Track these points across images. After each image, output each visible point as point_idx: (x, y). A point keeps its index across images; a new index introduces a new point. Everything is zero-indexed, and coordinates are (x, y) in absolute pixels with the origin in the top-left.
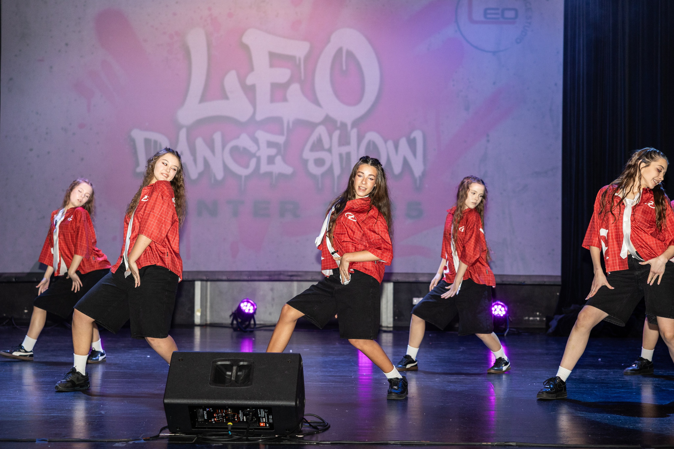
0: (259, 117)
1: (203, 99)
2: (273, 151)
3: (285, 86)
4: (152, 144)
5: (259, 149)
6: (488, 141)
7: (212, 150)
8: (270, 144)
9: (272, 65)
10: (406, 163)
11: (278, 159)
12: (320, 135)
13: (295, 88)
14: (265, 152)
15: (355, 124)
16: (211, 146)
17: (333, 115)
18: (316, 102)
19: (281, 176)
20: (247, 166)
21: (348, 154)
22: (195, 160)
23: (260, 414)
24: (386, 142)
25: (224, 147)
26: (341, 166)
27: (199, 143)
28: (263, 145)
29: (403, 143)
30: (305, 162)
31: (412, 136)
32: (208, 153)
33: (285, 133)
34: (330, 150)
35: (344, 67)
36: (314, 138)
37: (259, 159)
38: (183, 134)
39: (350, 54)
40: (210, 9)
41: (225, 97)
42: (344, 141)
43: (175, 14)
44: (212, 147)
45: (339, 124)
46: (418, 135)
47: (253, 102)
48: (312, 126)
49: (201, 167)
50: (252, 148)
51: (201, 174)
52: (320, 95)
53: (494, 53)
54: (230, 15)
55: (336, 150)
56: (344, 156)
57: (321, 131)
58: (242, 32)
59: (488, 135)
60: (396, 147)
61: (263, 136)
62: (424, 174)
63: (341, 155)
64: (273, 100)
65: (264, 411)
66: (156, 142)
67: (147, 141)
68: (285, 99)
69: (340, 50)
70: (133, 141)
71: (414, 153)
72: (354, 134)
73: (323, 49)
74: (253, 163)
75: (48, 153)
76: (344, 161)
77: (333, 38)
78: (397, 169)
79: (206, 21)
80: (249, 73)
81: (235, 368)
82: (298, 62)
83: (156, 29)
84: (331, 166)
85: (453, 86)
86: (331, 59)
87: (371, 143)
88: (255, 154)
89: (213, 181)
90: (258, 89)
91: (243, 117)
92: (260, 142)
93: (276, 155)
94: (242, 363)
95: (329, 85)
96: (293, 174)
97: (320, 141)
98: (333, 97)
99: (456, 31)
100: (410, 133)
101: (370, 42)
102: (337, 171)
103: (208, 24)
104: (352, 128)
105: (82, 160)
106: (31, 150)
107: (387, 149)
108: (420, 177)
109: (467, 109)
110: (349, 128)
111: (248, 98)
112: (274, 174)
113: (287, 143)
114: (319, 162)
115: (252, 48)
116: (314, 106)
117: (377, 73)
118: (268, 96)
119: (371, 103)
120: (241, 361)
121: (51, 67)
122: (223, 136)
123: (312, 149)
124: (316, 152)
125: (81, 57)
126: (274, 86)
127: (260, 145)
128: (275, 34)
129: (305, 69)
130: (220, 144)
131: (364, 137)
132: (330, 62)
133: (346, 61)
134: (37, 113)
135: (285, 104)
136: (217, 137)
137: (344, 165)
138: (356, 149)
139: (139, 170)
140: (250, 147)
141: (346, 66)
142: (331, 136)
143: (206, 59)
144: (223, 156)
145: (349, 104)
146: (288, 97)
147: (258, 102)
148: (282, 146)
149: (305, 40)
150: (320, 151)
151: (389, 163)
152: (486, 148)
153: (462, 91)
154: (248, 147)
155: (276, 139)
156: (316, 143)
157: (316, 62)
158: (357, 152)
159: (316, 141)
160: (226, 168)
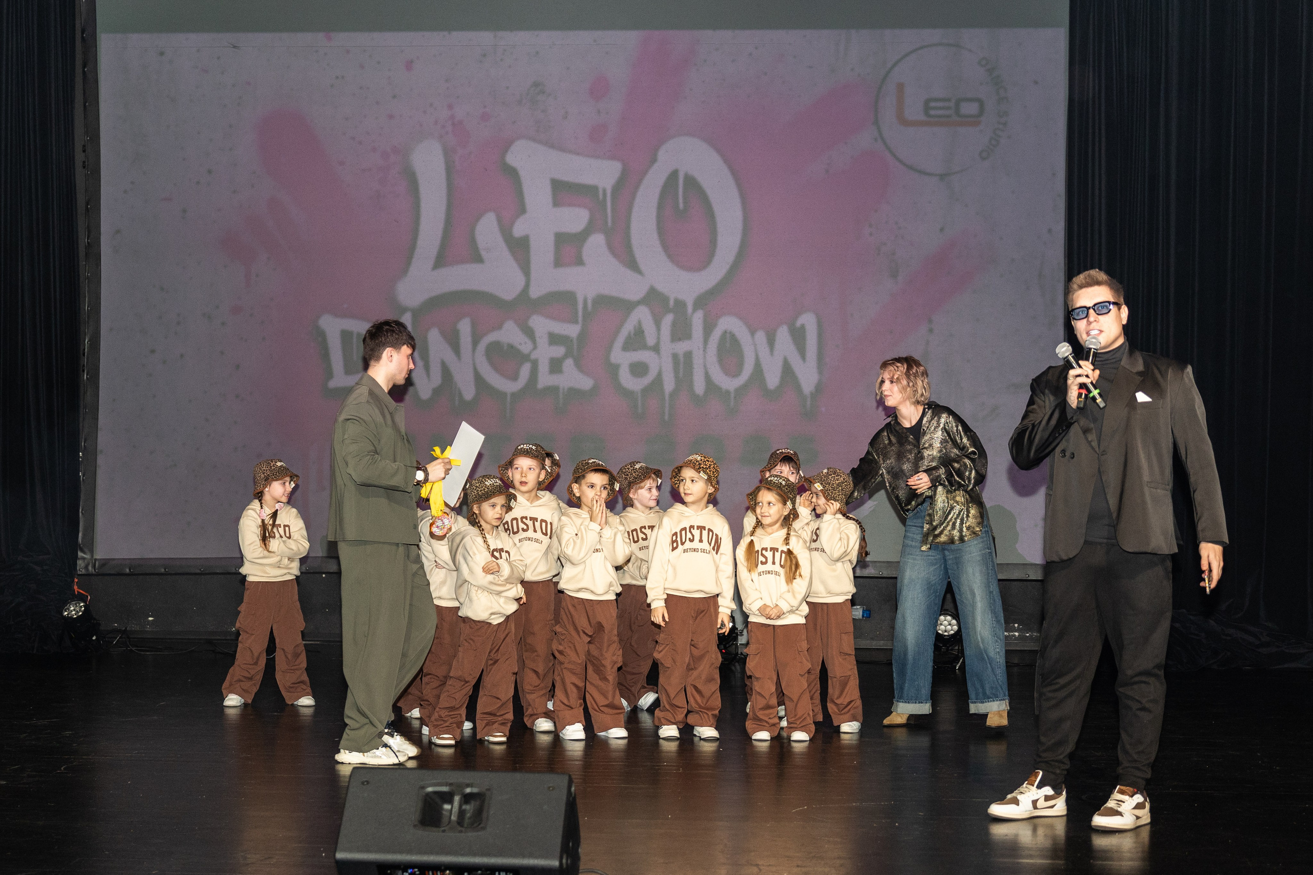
0: (535, 292)
1: (441, 261)
2: (559, 351)
3: (580, 238)
4: (355, 340)
5: (535, 348)
6: (931, 330)
7: (456, 347)
8: (554, 339)
9: (556, 203)
10: (787, 370)
11: (569, 363)
12: (640, 322)
13: (597, 241)
14: (545, 353)
15: (701, 301)
16: (454, 342)
17: (660, 287)
18: (632, 265)
19: (574, 393)
20: (515, 378)
21: (688, 355)
22: (427, 367)
24: (753, 333)
25: (475, 343)
26: (676, 377)
27: (434, 336)
28: (542, 341)
29: (783, 335)
30: (614, 370)
31: (799, 323)
32: (449, 355)
33: (580, 319)
34: (656, 349)
35: (681, 206)
36: (629, 327)
37: (535, 364)
39: (692, 183)
40: (450, 107)
41: (479, 259)
42: (681, 332)
43: (391, 117)
44: (455, 345)
45: (672, 303)
46: (808, 321)
47: (525, 267)
48: (628, 306)
49: (437, 378)
50: (525, 346)
51: (436, 392)
52: (638, 254)
54: (485, 117)
55: (668, 347)
56: (682, 359)
57: (642, 315)
58: (507, 145)
59: (930, 321)
60: (771, 342)
61: (541, 324)
62: (819, 387)
63: (675, 356)
64: (558, 263)
68: (579, 262)
69: (674, 174)
70: (321, 335)
71: (802, 352)
72: (697, 320)
73: (645, 173)
74: (525, 370)
75: (182, 356)
76: (681, 366)
77: (662, 155)
78: (773, 380)
79: (443, 127)
80: (517, 217)
81: (457, 799)
82: (601, 197)
83: (360, 143)
84: (660, 374)
85: (871, 234)
86: (658, 191)
87: (728, 335)
88: (528, 355)
89: (457, 403)
90: (533, 244)
91: (508, 293)
92: (537, 335)
93: (566, 356)
94: (468, 790)
95: (655, 235)
96: (594, 390)
97: (639, 331)
98: (663, 257)
99: (876, 140)
100: (796, 318)
101: (726, 161)
102: (669, 385)
103: (447, 133)
104: (695, 309)
105: (238, 367)
106: (153, 351)
107: (755, 345)
108: (812, 394)
109: (894, 275)
110: (690, 309)
111: (516, 259)
112: (561, 391)
113: (582, 336)
114: (639, 369)
115: (522, 173)
116: (629, 273)
117: (738, 214)
118: (550, 256)
119: (728, 267)
120: (468, 786)
121: (184, 211)
122: (474, 325)
123: (626, 347)
124: (633, 351)
125: (234, 192)
126: (561, 239)
127: (538, 339)
128: (562, 149)
129: (613, 210)
130: (469, 339)
131: (715, 325)
132: (657, 196)
133: (684, 193)
134: (162, 289)
135: (579, 269)
136: (465, 327)
137: (681, 374)
138: (701, 346)
139: (332, 384)
140: (521, 344)
141: (685, 203)
142: (658, 323)
143: (443, 192)
144: (473, 360)
145: (690, 269)
146: (585, 257)
147: (534, 267)
148: (575, 341)
149: (613, 157)
150: (640, 349)
151: (758, 369)
152: (928, 342)
153: (885, 244)
154: (516, 344)
155: (565, 330)
156: (632, 335)
157: (633, 197)
158: (704, 350)
159: (633, 333)
160: (479, 380)
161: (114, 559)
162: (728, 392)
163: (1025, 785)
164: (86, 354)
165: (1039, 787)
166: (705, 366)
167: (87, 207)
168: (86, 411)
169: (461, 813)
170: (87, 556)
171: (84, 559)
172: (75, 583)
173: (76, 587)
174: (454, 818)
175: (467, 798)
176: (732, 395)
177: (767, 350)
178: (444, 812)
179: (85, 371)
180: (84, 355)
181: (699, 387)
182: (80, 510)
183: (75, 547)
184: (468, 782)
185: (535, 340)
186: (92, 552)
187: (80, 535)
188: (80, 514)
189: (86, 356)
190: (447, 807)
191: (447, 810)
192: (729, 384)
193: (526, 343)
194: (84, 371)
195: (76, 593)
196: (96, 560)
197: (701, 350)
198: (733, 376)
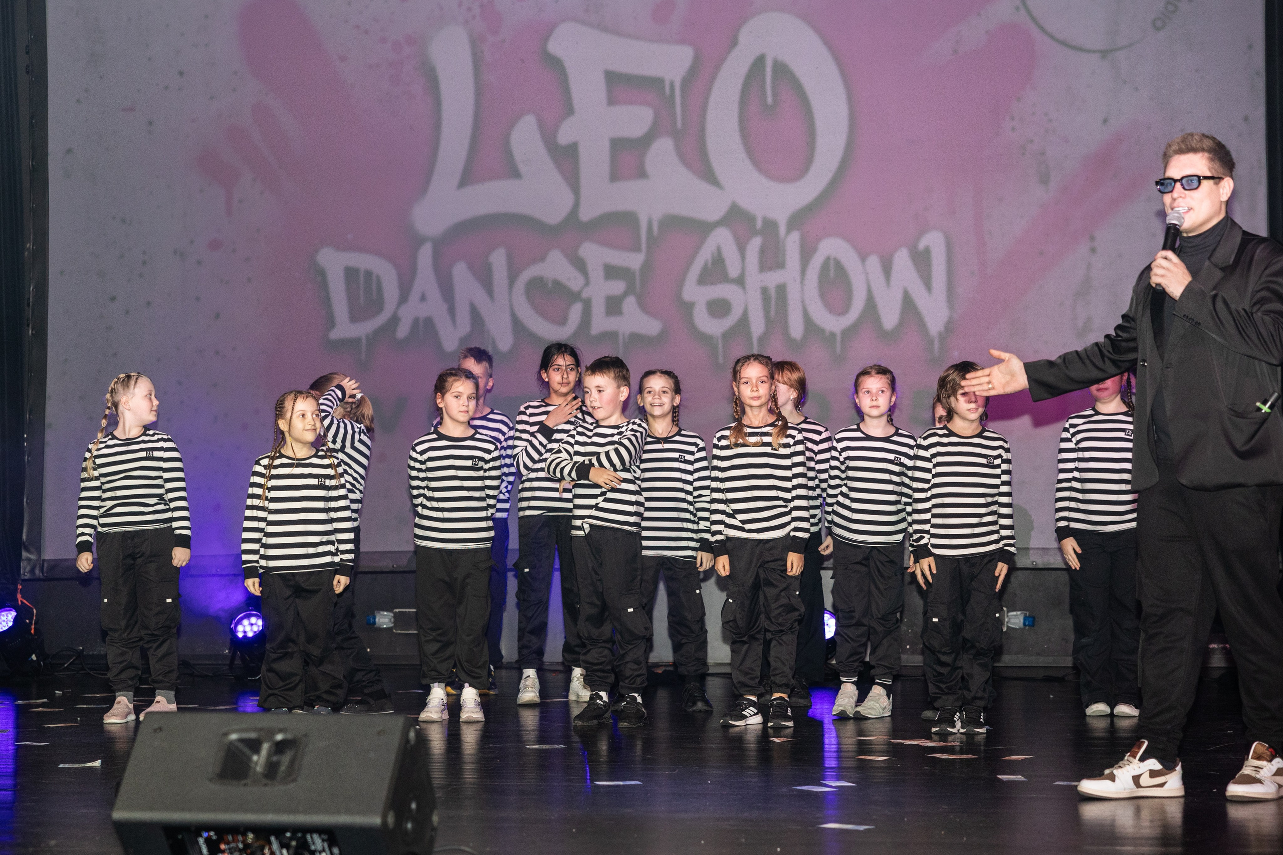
0: (586, 214)
1: (467, 178)
2: (617, 287)
3: (643, 143)
4: (362, 279)
5: (587, 283)
6: (1093, 250)
7: (489, 287)
8: (611, 272)
9: (612, 101)
10: (908, 303)
11: (630, 304)
12: (719, 249)
13: (663, 147)
14: (601, 289)
15: (797, 220)
16: (485, 279)
17: (745, 203)
18: (708, 175)
19: (636, 339)
21: (782, 289)
22: (452, 311)
23: (314, 843)
24: (863, 258)
25: (512, 280)
26: (766, 316)
27: (460, 272)
28: (597, 275)
29: (902, 260)
30: (689, 307)
31: (921, 246)
32: (479, 296)
33: (644, 247)
34: (740, 281)
35: (770, 100)
36: (705, 255)
37: (587, 305)
38: (425, 255)
39: (782, 71)
41: (514, 173)
42: (772, 259)
44: (487, 282)
45: (759, 224)
46: (934, 241)
47: (573, 182)
48: (703, 229)
49: (464, 326)
50: (575, 282)
52: (716, 161)
53: (1104, 53)
55: (756, 279)
56: (773, 294)
57: (722, 238)
58: (548, 31)
59: (1092, 238)
60: (887, 268)
61: (595, 255)
62: (950, 326)
63: (765, 291)
64: (614, 176)
65: (320, 836)
66: (368, 274)
67: (351, 273)
68: (642, 174)
69: (760, 61)
70: (321, 273)
71: (927, 281)
72: (792, 243)
73: (723, 60)
74: (575, 313)
75: (148, 304)
76: (773, 302)
77: (744, 36)
78: (890, 318)
79: (469, 9)
80: (563, 119)
81: (266, 747)
82: (668, 91)
83: (366, 32)
84: (745, 314)
85: (1013, 129)
86: (740, 81)
87: (832, 263)
88: (579, 293)
90: (583, 153)
91: (553, 216)
92: (590, 268)
93: (626, 294)
95: (737, 138)
96: (663, 336)
97: (719, 260)
98: (747, 164)
99: (1017, 9)
100: (918, 239)
101: (827, 43)
102: (757, 326)
103: (474, 17)
104: (789, 230)
105: (217, 316)
106: (113, 299)
108: (940, 334)
109: (1044, 180)
110: (782, 230)
111: (562, 172)
112: (621, 337)
113: (647, 267)
114: (719, 308)
115: (568, 64)
116: (704, 187)
117: (842, 109)
118: (606, 167)
119: (829, 176)
121: (150, 123)
122: (510, 257)
123: (704, 279)
124: (712, 284)
125: (211, 98)
126: (618, 145)
127: (591, 273)
128: (617, 32)
129: (683, 105)
130: (505, 275)
131: (814, 250)
132: (739, 88)
133: (773, 83)
134: (124, 221)
135: (643, 182)
136: (499, 260)
137: (773, 313)
138: (797, 275)
139: (334, 335)
140: (569, 279)
141: (774, 95)
142: (742, 250)
144: (510, 300)
145: (782, 179)
146: (649, 167)
147: (584, 182)
148: (637, 273)
149: (682, 41)
150: (721, 282)
151: (871, 304)
152: (1089, 266)
153: (1032, 141)
154: (563, 279)
155: (624, 260)
156: (710, 265)
157: (709, 90)
158: (801, 282)
159: (710, 262)
160: (518, 326)
161: (68, 560)
162: (833, 335)
163: (1126, 758)
164: (31, 304)
165: (1142, 760)
166: (803, 302)
167: (32, 122)
168: (31, 376)
169: (268, 764)
170: (33, 557)
171: (29, 560)
172: (19, 591)
173: (19, 596)
174: (261, 770)
175: (277, 746)
176: (839, 338)
177: (882, 279)
179: (30, 325)
180: (29, 305)
181: (796, 329)
182: (25, 500)
183: (17, 546)
185: (588, 275)
186: (39, 550)
187: (25, 530)
188: (25, 504)
189: (30, 307)
190: (256, 758)
192: (834, 324)
193: (575, 278)
194: (28, 325)
195: (20, 603)
196: (44, 561)
197: (798, 281)
198: (839, 314)
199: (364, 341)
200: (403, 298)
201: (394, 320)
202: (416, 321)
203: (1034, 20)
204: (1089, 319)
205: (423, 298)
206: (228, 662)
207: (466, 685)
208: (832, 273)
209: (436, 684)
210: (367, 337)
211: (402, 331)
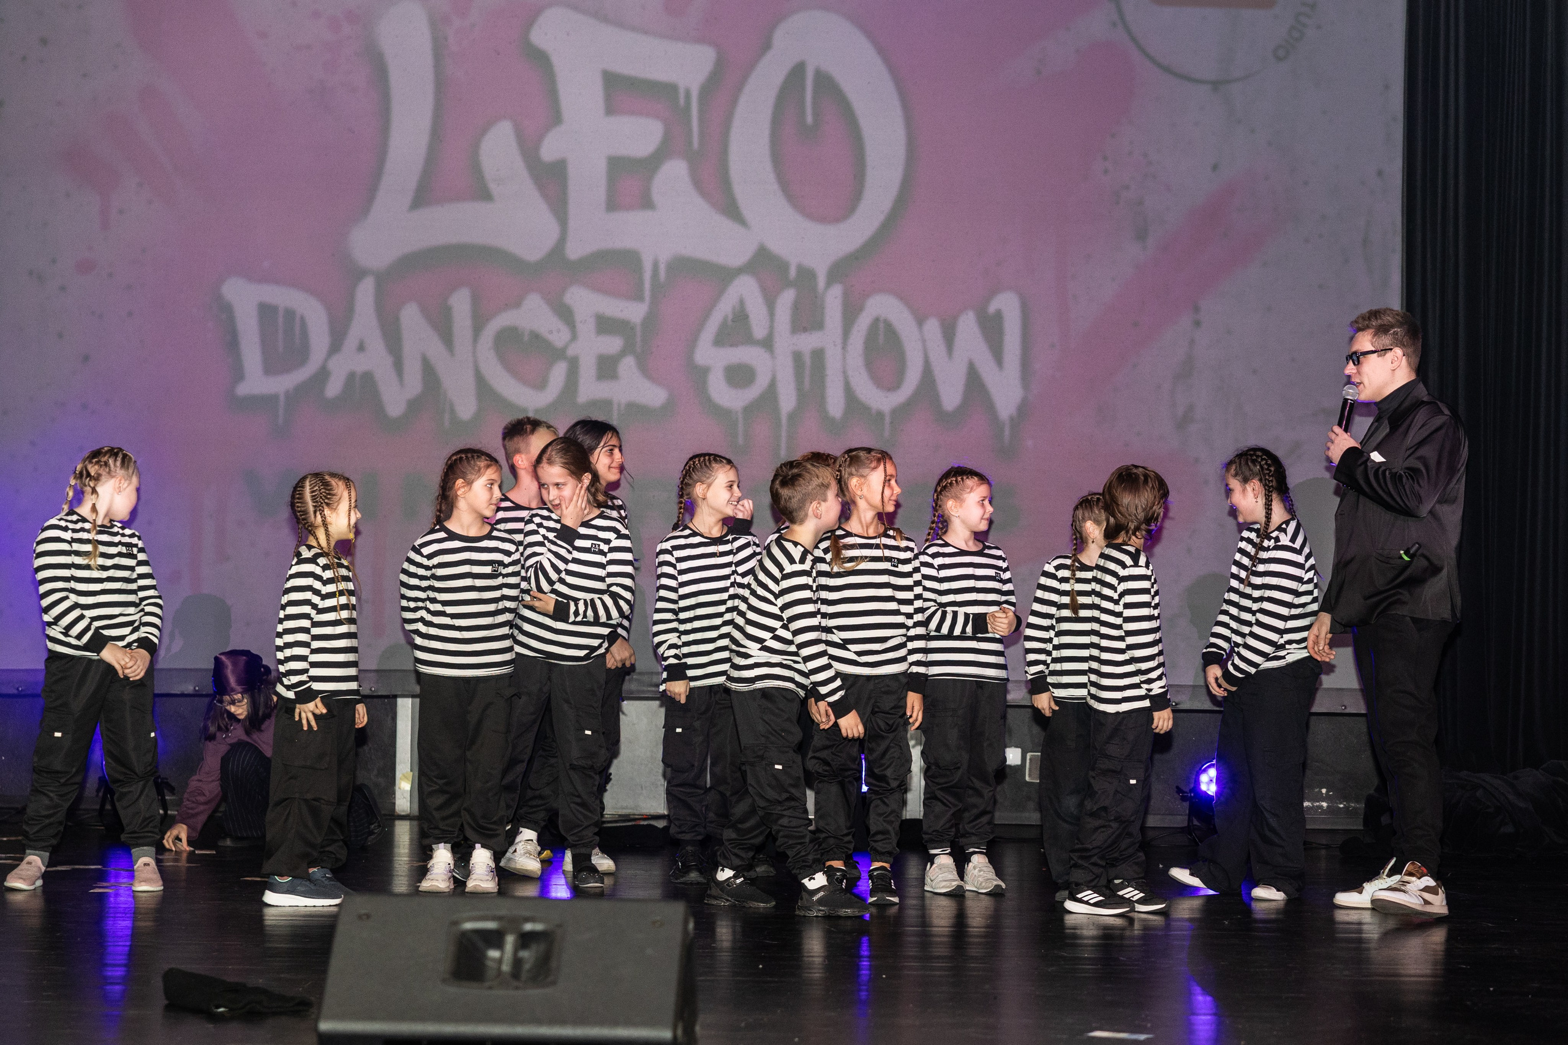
0: (574, 251)
1: (422, 198)
2: (613, 344)
3: (650, 165)
4: (281, 320)
5: (574, 337)
6: (1197, 324)
7: (447, 338)
8: (605, 325)
9: (611, 110)
10: (974, 382)
11: (628, 364)
12: (742, 302)
13: (675, 170)
14: (590, 347)
15: (839, 271)
16: (443, 326)
17: (776, 247)
18: (731, 210)
19: (634, 410)
20: (541, 384)
21: (818, 355)
22: (398, 366)
24: (920, 322)
25: (477, 329)
26: (799, 389)
27: (411, 316)
28: (586, 328)
29: (968, 326)
30: (700, 375)
31: (992, 308)
32: (435, 348)
33: (647, 295)
34: (768, 343)
35: (809, 119)
36: (724, 308)
37: (574, 366)
38: (366, 292)
39: (826, 84)
41: (483, 194)
42: (807, 318)
44: (445, 331)
45: (793, 272)
46: (1007, 304)
47: (560, 210)
48: (724, 276)
49: (414, 384)
50: (558, 335)
51: (415, 406)
52: (740, 191)
53: (1216, 85)
55: (786, 342)
56: (807, 360)
57: (746, 289)
58: (532, 15)
59: (1197, 309)
60: (949, 337)
61: (584, 302)
62: (1024, 410)
63: (797, 357)
64: (613, 204)
66: (290, 314)
67: (266, 312)
68: (646, 203)
69: (798, 70)
70: (227, 309)
71: (997, 352)
72: (833, 300)
73: (751, 66)
74: (558, 373)
76: (807, 372)
77: (780, 37)
78: (951, 396)
80: (548, 128)
81: (510, 940)
82: (682, 101)
83: (293, 4)
84: (773, 385)
85: (1106, 171)
86: (772, 94)
87: (881, 325)
88: (563, 350)
89: (447, 423)
90: (572, 172)
91: (533, 252)
92: (578, 317)
93: (623, 353)
94: (528, 927)
95: (768, 166)
96: (669, 408)
97: (741, 317)
98: (780, 200)
99: (1114, 25)
100: (988, 300)
101: (881, 51)
102: (787, 400)
104: (830, 283)
105: (86, 359)
107: (924, 341)
108: (1012, 419)
109: (1141, 235)
110: (821, 282)
111: (545, 196)
112: (615, 407)
113: (650, 320)
114: (739, 376)
115: (555, 60)
116: (726, 223)
117: (898, 133)
118: (600, 193)
119: (882, 218)
120: (527, 920)
121: (3, 104)
122: (476, 299)
123: (723, 339)
124: (731, 346)
125: (85, 76)
126: (618, 166)
127: (580, 326)
128: (621, 24)
129: (701, 120)
130: (468, 322)
131: (861, 309)
132: (771, 101)
133: (814, 100)
135: (648, 214)
136: (461, 303)
137: (806, 384)
138: (839, 341)
139: (243, 389)
140: (551, 332)
141: (816, 114)
142: (770, 304)
143: (429, 88)
144: (474, 353)
145: (822, 219)
146: (656, 196)
147: (573, 209)
148: (638, 329)
149: (700, 40)
150: (743, 344)
151: (928, 379)
152: (1192, 342)
153: (1127, 188)
154: (543, 331)
155: (622, 311)
156: (730, 323)
157: (734, 102)
158: (843, 348)
159: (730, 317)
160: (483, 387)
162: (880, 415)
166: (844, 372)
169: (517, 963)
174: (506, 967)
175: (526, 940)
176: (887, 420)
177: (942, 348)
178: (489, 963)
181: (835, 405)
184: (527, 914)
185: (574, 327)
190: (494, 954)
191: (494, 960)
192: (882, 401)
193: (559, 331)
197: (839, 347)
198: (889, 390)
199: (282, 398)
200: (335, 347)
201: (323, 375)
202: (352, 376)
203: (1134, 39)
204: (1191, 408)
205: (361, 348)
206: (98, 807)
207: (478, 846)
208: (881, 338)
209: (442, 845)
210: (287, 393)
211: (333, 388)
